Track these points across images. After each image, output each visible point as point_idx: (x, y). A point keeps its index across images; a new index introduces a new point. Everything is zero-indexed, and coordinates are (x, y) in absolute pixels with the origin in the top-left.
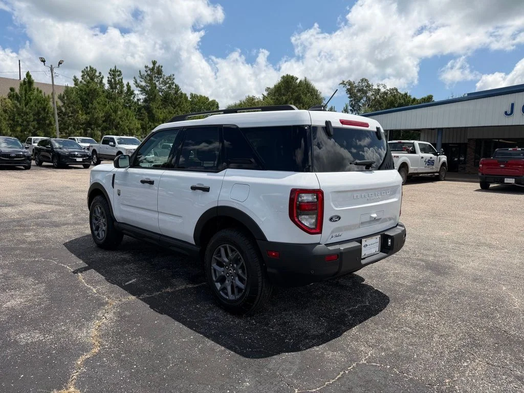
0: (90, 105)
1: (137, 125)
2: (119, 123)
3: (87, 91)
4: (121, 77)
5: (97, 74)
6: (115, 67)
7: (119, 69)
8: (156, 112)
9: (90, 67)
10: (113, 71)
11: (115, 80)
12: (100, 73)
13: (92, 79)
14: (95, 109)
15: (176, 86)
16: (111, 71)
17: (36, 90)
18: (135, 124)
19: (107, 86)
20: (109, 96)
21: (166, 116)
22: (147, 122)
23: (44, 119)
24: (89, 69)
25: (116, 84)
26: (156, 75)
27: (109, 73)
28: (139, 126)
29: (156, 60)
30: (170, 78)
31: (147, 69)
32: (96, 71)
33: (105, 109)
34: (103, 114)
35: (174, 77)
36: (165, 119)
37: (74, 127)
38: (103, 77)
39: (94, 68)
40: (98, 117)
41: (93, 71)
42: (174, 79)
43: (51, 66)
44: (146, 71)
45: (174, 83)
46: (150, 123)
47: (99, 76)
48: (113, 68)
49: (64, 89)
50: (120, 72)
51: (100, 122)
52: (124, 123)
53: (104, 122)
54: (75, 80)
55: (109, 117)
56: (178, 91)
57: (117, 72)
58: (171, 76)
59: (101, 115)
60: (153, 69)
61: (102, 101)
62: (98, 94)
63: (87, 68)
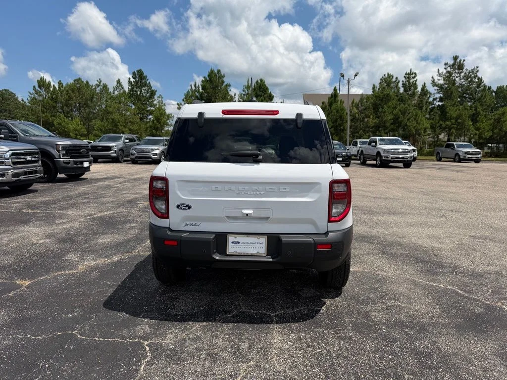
0: (380, 110)
1: (425, 124)
2: (406, 125)
3: (381, 97)
4: (415, 79)
5: (394, 79)
6: (411, 70)
7: (414, 72)
8: (450, 109)
9: (388, 74)
10: (409, 74)
11: (409, 83)
12: (397, 78)
13: (388, 85)
14: (384, 112)
15: (478, 79)
16: (406, 74)
17: (339, 101)
18: (423, 125)
19: (402, 90)
20: (401, 99)
21: (460, 114)
22: (437, 121)
23: (340, 125)
24: (386, 76)
25: (410, 87)
26: (457, 71)
27: (405, 77)
28: (428, 126)
29: (458, 55)
30: (472, 71)
31: (447, 66)
32: (393, 77)
33: (395, 112)
34: (392, 117)
35: (478, 69)
36: (460, 116)
37: (364, 131)
38: (399, 82)
39: (391, 74)
40: (386, 120)
41: (390, 77)
42: (478, 71)
43: (349, 79)
44: (445, 69)
45: (476, 76)
46: (441, 122)
47: (395, 81)
48: (408, 71)
49: (360, 97)
50: (415, 74)
51: (388, 124)
52: (410, 124)
53: (392, 124)
54: (374, 88)
55: (397, 119)
56: (480, 84)
57: (413, 74)
58: (474, 69)
59: (390, 117)
60: (453, 65)
61: (393, 105)
62: (391, 98)
63: (385, 75)
